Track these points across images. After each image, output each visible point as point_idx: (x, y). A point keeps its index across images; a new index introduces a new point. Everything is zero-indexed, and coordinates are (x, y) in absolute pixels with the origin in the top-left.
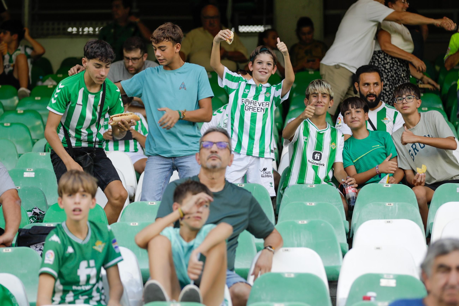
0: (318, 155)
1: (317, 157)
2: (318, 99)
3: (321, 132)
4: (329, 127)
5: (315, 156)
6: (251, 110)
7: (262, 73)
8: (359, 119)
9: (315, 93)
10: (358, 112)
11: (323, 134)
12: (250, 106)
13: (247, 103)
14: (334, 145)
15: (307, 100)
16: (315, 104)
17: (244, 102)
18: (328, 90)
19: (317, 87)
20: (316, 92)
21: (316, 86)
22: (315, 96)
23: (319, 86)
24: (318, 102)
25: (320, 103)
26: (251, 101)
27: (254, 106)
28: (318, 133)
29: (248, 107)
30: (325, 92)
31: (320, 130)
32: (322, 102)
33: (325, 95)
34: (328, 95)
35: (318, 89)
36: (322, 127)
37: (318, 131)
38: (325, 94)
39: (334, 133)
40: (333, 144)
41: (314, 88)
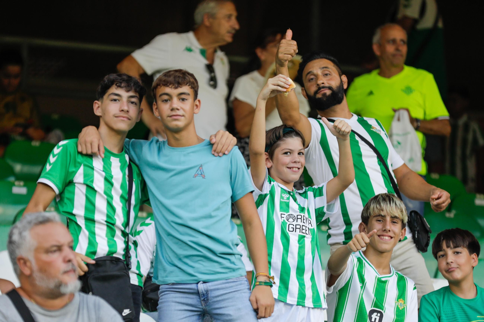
0: (377, 315)
1: (375, 319)
2: (384, 226)
3: (383, 279)
4: (394, 274)
5: (372, 316)
6: (298, 230)
7: (294, 169)
8: (459, 265)
9: (380, 215)
10: (458, 253)
11: (385, 282)
12: (296, 225)
13: (291, 220)
14: (402, 302)
15: (365, 225)
16: (379, 233)
17: (285, 218)
18: (402, 211)
19: (385, 206)
20: (382, 214)
21: (382, 204)
22: (379, 221)
23: (387, 203)
24: (385, 230)
25: (387, 232)
26: (297, 216)
27: (302, 224)
28: (378, 279)
29: (293, 227)
30: (397, 215)
31: (381, 275)
32: (390, 230)
33: (395, 220)
34: (401, 220)
35: (386, 209)
36: (385, 271)
37: (378, 276)
38: (396, 217)
39: (401, 283)
40: (400, 302)
41: (378, 206)
